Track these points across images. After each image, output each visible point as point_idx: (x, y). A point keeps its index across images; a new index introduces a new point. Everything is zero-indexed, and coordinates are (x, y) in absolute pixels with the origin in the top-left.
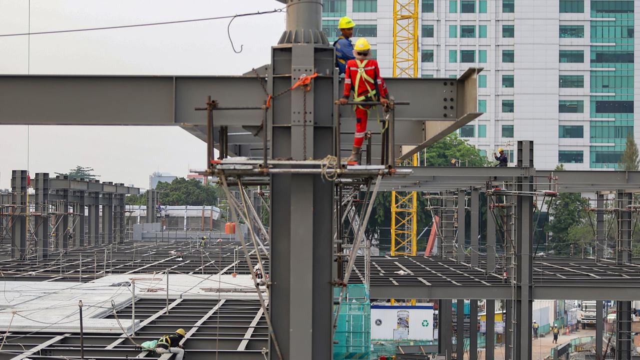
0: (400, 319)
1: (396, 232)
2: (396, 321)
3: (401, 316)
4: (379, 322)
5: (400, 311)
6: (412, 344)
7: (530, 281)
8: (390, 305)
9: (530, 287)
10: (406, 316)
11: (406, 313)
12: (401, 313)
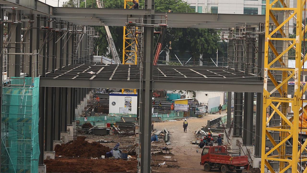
0: (126, 102)
1: (125, 51)
2: (124, 103)
3: (127, 100)
4: (114, 104)
5: (127, 97)
6: (130, 116)
7: (151, 78)
8: (121, 94)
9: (151, 82)
10: (130, 100)
11: (130, 98)
12: (127, 98)
